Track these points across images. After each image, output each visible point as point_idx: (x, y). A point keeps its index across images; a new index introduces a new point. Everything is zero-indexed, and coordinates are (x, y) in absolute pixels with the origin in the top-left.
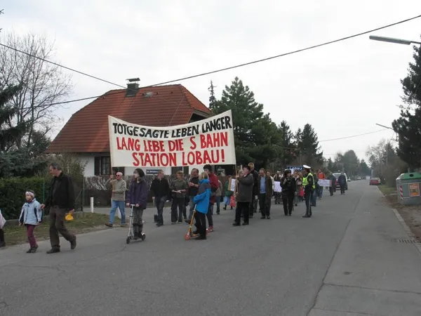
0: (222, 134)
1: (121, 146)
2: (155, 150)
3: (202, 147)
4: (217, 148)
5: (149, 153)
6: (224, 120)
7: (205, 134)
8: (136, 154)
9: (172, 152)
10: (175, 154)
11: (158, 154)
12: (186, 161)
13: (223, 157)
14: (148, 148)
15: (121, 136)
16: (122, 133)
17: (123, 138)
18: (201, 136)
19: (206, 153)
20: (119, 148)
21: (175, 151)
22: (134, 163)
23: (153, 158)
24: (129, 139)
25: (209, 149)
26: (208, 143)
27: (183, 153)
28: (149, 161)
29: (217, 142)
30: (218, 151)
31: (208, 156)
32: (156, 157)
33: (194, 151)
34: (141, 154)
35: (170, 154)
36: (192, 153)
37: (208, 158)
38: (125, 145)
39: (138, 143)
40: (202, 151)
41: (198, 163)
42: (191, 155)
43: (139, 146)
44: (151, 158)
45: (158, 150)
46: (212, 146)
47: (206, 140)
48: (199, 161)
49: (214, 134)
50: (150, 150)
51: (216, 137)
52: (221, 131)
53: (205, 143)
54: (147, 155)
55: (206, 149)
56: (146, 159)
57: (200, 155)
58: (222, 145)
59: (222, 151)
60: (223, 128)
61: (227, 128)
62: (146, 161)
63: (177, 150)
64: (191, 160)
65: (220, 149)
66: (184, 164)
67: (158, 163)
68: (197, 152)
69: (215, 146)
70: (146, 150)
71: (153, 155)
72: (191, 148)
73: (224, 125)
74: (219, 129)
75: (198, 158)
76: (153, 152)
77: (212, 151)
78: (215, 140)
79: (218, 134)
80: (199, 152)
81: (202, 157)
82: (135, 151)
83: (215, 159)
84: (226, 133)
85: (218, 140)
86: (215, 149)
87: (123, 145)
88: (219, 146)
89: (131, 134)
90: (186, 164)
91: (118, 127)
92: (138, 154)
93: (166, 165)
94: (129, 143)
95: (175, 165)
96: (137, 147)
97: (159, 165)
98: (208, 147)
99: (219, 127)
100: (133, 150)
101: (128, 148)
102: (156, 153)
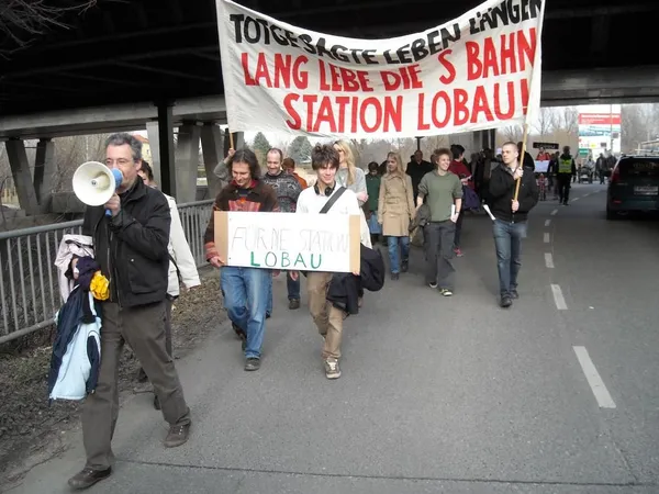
0: (520, 33)
1: (253, 75)
2: (348, 88)
3: (472, 76)
4: (509, 77)
5: (332, 95)
7: (480, 39)
8: (296, 97)
9: (393, 95)
10: (400, 99)
11: (355, 100)
12: (427, 119)
13: (525, 100)
14: (329, 82)
15: (253, 51)
16: (256, 40)
17: (262, 56)
18: (470, 45)
19: (480, 91)
20: (250, 81)
21: (401, 91)
23: (342, 112)
24: (278, 57)
25: (488, 82)
26: (487, 63)
27: (421, 96)
28: (330, 118)
29: (508, 61)
30: (510, 85)
31: (485, 102)
32: (348, 108)
33: (449, 89)
34: (310, 99)
35: (388, 100)
36: (442, 94)
37: (486, 108)
38: (266, 74)
39: (302, 68)
40: (471, 88)
41: (458, 122)
42: (441, 101)
43: (305, 75)
44: (336, 107)
45: (355, 88)
46: (496, 73)
47: (481, 57)
48: (462, 115)
49: (503, 37)
50: (336, 88)
51: (507, 46)
52: (521, 25)
53: (479, 65)
54: (326, 101)
55: (480, 81)
56: (321, 111)
57: (466, 99)
58: (523, 68)
59: (524, 83)
60: (526, 17)
61: (534, 15)
62: (321, 117)
63: (407, 86)
64: (441, 117)
65: (517, 78)
66: (422, 126)
67: (354, 122)
68: (458, 92)
69: (504, 72)
70: (324, 87)
71: (342, 101)
72: (443, 80)
73: (528, 7)
74: (515, 20)
75: (460, 107)
76: (343, 94)
77: (497, 87)
78: (505, 54)
79: (511, 36)
80: (463, 93)
81: (470, 105)
82: (293, 89)
83: (504, 109)
84: (532, 32)
85: (511, 53)
86: (503, 80)
87: (259, 74)
88: (513, 70)
89: (284, 43)
90: (427, 127)
91: (246, 26)
92: (301, 99)
93: (375, 129)
94: (277, 68)
95: (398, 128)
96: (301, 79)
97: (354, 130)
98: (486, 76)
99: (514, 13)
100: (287, 85)
101: (273, 81)
102: (351, 95)
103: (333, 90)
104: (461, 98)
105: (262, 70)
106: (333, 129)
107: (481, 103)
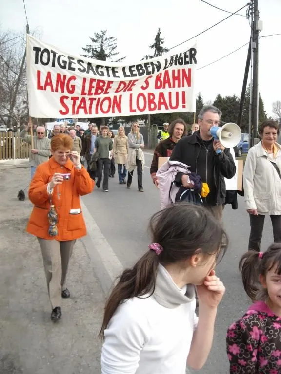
0: (184, 70)
1: (43, 84)
2: (96, 93)
3: (157, 88)
4: (176, 89)
5: (87, 97)
6: (188, 54)
8: (67, 98)
10: (120, 97)
11: (99, 99)
12: (134, 107)
13: (184, 101)
14: (87, 91)
15: (45, 70)
16: (47, 64)
17: (49, 74)
19: (162, 95)
20: (40, 87)
22: (61, 112)
23: (91, 104)
24: (59, 75)
25: (166, 91)
26: (165, 82)
27: (131, 95)
28: (85, 107)
29: (176, 82)
30: (177, 93)
31: (164, 100)
32: (95, 103)
34: (75, 99)
36: (142, 95)
37: (165, 103)
38: (51, 84)
39: (72, 83)
40: (157, 93)
41: (150, 109)
42: (141, 98)
43: (73, 87)
44: (88, 103)
46: (170, 86)
47: (162, 79)
48: (152, 106)
49: (174, 71)
50: (90, 94)
51: (176, 75)
52: (184, 66)
53: (161, 82)
54: (84, 100)
55: (161, 90)
56: (80, 104)
57: (154, 98)
58: (183, 86)
59: (184, 93)
60: (186, 63)
61: (191, 63)
62: (80, 107)
64: (142, 105)
65: (180, 90)
66: (132, 110)
67: (97, 109)
68: (150, 94)
69: (174, 86)
70: (83, 93)
71: (92, 100)
73: (188, 59)
74: (181, 64)
75: (151, 102)
76: (93, 96)
77: (170, 93)
78: (175, 78)
79: (179, 71)
80: (153, 94)
81: (156, 101)
82: (66, 94)
83: (174, 104)
84: (190, 70)
85: (178, 78)
86: (173, 91)
87: (47, 84)
88: (179, 86)
89: (64, 67)
90: (135, 111)
91: (42, 55)
92: (70, 99)
93: (108, 112)
94: (57, 82)
95: (120, 111)
96: (71, 89)
97: (97, 113)
98: (164, 87)
99: (180, 61)
100: (63, 91)
101: (54, 88)
102: (97, 97)
103: (88, 95)
104: (151, 97)
105: (49, 81)
106: (86, 112)
107: (162, 101)
